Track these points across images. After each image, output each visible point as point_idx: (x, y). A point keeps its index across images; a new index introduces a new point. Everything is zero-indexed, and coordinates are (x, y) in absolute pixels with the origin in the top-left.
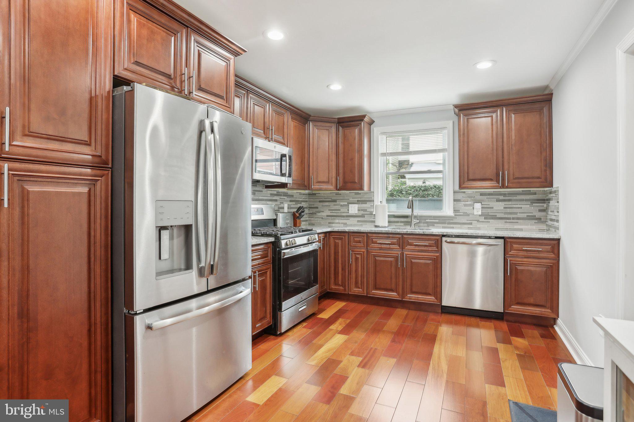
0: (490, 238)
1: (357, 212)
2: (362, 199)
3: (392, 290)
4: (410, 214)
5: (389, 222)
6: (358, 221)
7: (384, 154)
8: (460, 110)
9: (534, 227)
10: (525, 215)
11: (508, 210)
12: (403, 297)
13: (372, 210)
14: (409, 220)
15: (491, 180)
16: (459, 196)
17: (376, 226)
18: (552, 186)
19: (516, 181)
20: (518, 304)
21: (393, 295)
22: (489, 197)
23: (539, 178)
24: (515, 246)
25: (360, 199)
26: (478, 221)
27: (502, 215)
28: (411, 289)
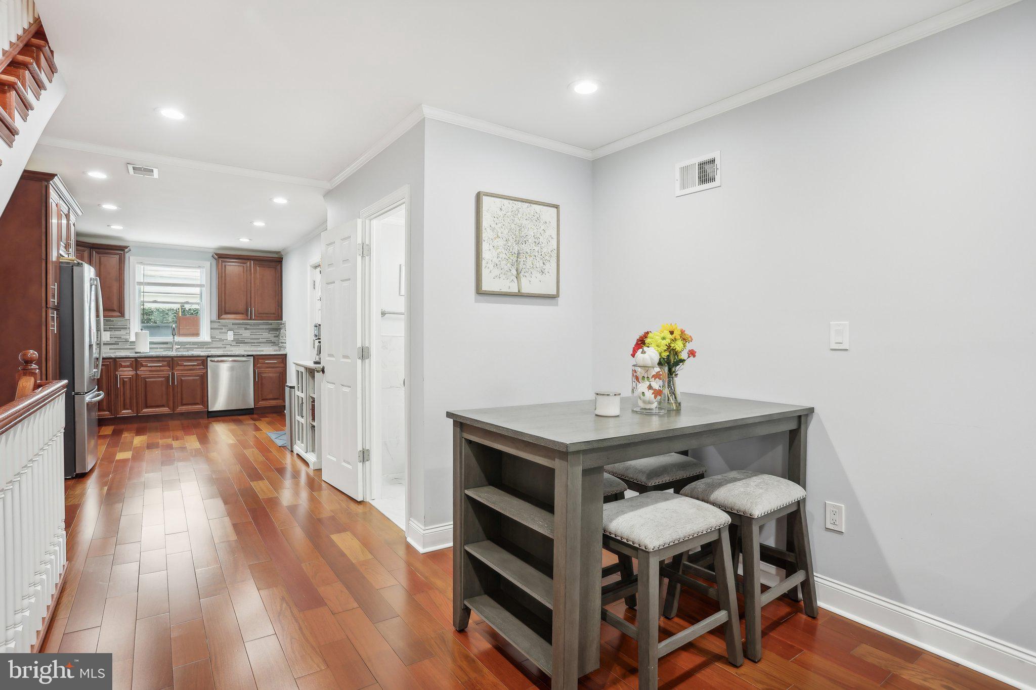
0: (243, 356)
1: (108, 339)
2: (115, 327)
3: (163, 406)
4: (172, 340)
5: (150, 348)
6: (110, 349)
7: (140, 284)
8: (219, 257)
9: (271, 348)
10: (264, 340)
11: (253, 337)
12: (174, 410)
13: (128, 337)
14: (169, 346)
15: (242, 314)
16: (216, 325)
17: (136, 353)
18: (282, 320)
19: (260, 315)
20: (263, 400)
21: (165, 410)
22: (239, 326)
23: (274, 314)
24: (260, 360)
25: (112, 326)
26: (231, 345)
27: (249, 340)
28: (182, 402)
